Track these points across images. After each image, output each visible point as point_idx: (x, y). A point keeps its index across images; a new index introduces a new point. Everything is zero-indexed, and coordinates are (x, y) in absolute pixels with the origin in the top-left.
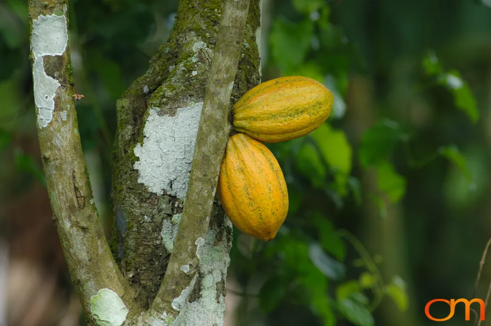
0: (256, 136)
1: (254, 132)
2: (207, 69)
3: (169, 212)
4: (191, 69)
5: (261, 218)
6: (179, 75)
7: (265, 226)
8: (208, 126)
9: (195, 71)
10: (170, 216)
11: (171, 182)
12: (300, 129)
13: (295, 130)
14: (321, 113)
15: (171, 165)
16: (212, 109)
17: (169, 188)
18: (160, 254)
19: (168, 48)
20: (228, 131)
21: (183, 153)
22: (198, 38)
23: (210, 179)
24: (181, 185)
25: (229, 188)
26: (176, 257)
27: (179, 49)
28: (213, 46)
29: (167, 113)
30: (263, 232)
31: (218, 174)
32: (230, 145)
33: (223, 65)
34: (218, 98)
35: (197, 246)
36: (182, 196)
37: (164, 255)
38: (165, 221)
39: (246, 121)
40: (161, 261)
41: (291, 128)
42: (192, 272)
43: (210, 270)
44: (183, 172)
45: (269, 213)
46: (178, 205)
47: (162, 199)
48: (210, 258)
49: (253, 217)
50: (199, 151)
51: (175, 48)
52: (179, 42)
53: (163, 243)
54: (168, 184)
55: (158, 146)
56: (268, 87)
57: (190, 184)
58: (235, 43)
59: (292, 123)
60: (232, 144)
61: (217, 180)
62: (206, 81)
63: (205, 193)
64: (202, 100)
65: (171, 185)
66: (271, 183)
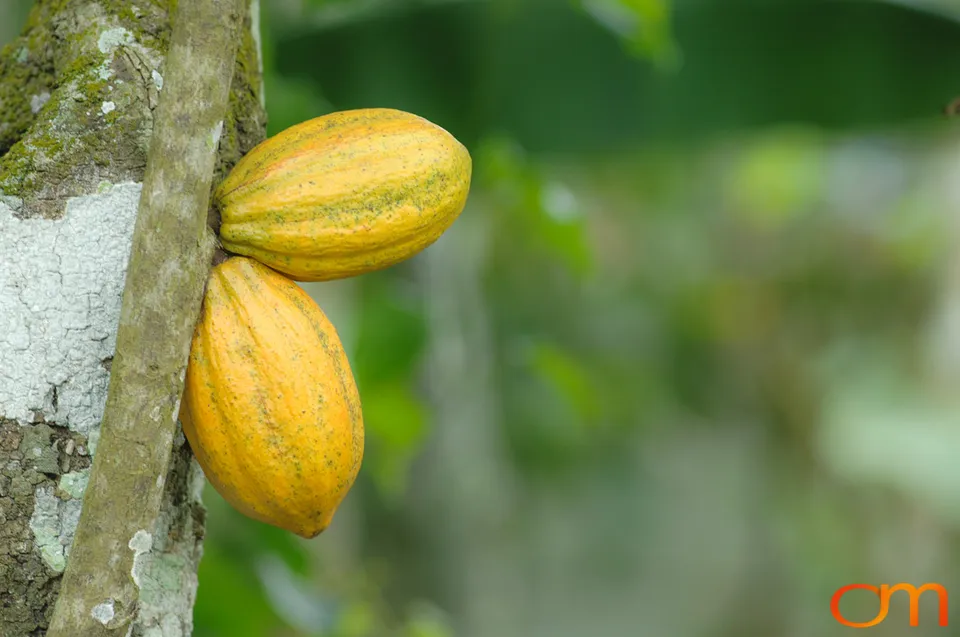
0: (281, 264)
1: (275, 253)
2: (141, 96)
3: (52, 468)
4: (99, 96)
5: (299, 476)
6: (68, 113)
7: (308, 497)
8: (160, 238)
9: (108, 101)
10: (52, 476)
11: (55, 391)
12: (393, 244)
13: (380, 247)
14: (446, 201)
15: (54, 346)
16: (170, 192)
17: (49, 405)
18: (29, 578)
19: (25, 50)
20: (209, 252)
21: (85, 314)
22: (110, 20)
23: (166, 377)
24: (80, 398)
25: (213, 400)
26: (79, 584)
27: (59, 51)
28: (151, 38)
29: (40, 212)
30: (303, 512)
31: (186, 363)
32: (215, 286)
33: (196, 77)
34: (184, 164)
35: (134, 551)
36: (83, 424)
37: (40, 581)
38: (40, 491)
39: (256, 225)
40: (31, 597)
41: (372, 240)
42: (122, 622)
43: (157, 618)
44: (86, 363)
45: (320, 461)
46: (75, 449)
47: (32, 435)
48: (155, 583)
49: (278, 474)
50: (137, 305)
51: (46, 50)
52: (57, 32)
53: (35, 549)
54: (47, 395)
55: (17, 298)
56: (309, 136)
57: (114, 391)
58: (225, 19)
59: (373, 227)
60: (219, 285)
61: (182, 379)
62: (138, 127)
63: (154, 414)
64: (130, 175)
65: (55, 396)
66: (322, 385)
